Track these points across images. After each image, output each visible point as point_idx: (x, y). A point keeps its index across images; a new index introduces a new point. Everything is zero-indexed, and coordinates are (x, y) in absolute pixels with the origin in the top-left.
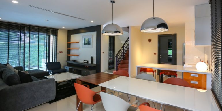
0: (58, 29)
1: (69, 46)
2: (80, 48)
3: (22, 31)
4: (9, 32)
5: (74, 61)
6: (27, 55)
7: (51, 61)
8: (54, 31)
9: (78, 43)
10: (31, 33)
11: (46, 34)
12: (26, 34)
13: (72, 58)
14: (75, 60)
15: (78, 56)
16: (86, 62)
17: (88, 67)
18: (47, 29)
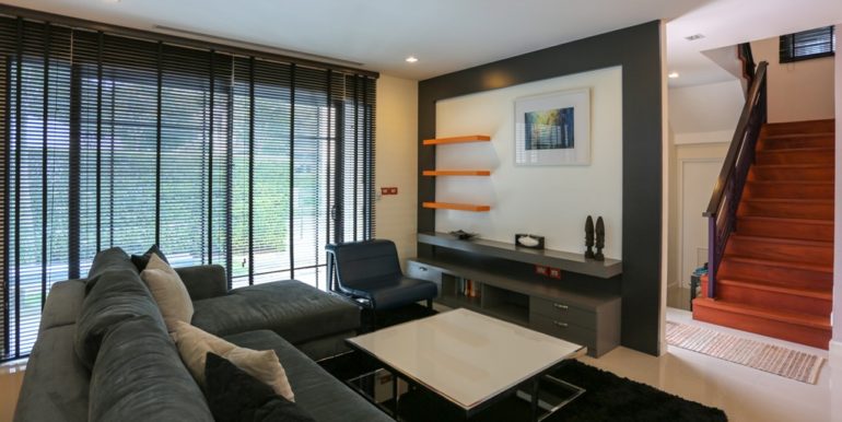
0: (377, 75)
1: (427, 156)
2: (496, 165)
3: (217, 83)
4: (160, 86)
5: (464, 237)
6: (239, 207)
7: (348, 238)
8: (360, 84)
9: (487, 139)
10: (258, 88)
11: (322, 96)
12: (236, 98)
13: (449, 221)
14: (467, 230)
15: (487, 209)
16: (535, 242)
17: (555, 273)
18: (330, 71)
